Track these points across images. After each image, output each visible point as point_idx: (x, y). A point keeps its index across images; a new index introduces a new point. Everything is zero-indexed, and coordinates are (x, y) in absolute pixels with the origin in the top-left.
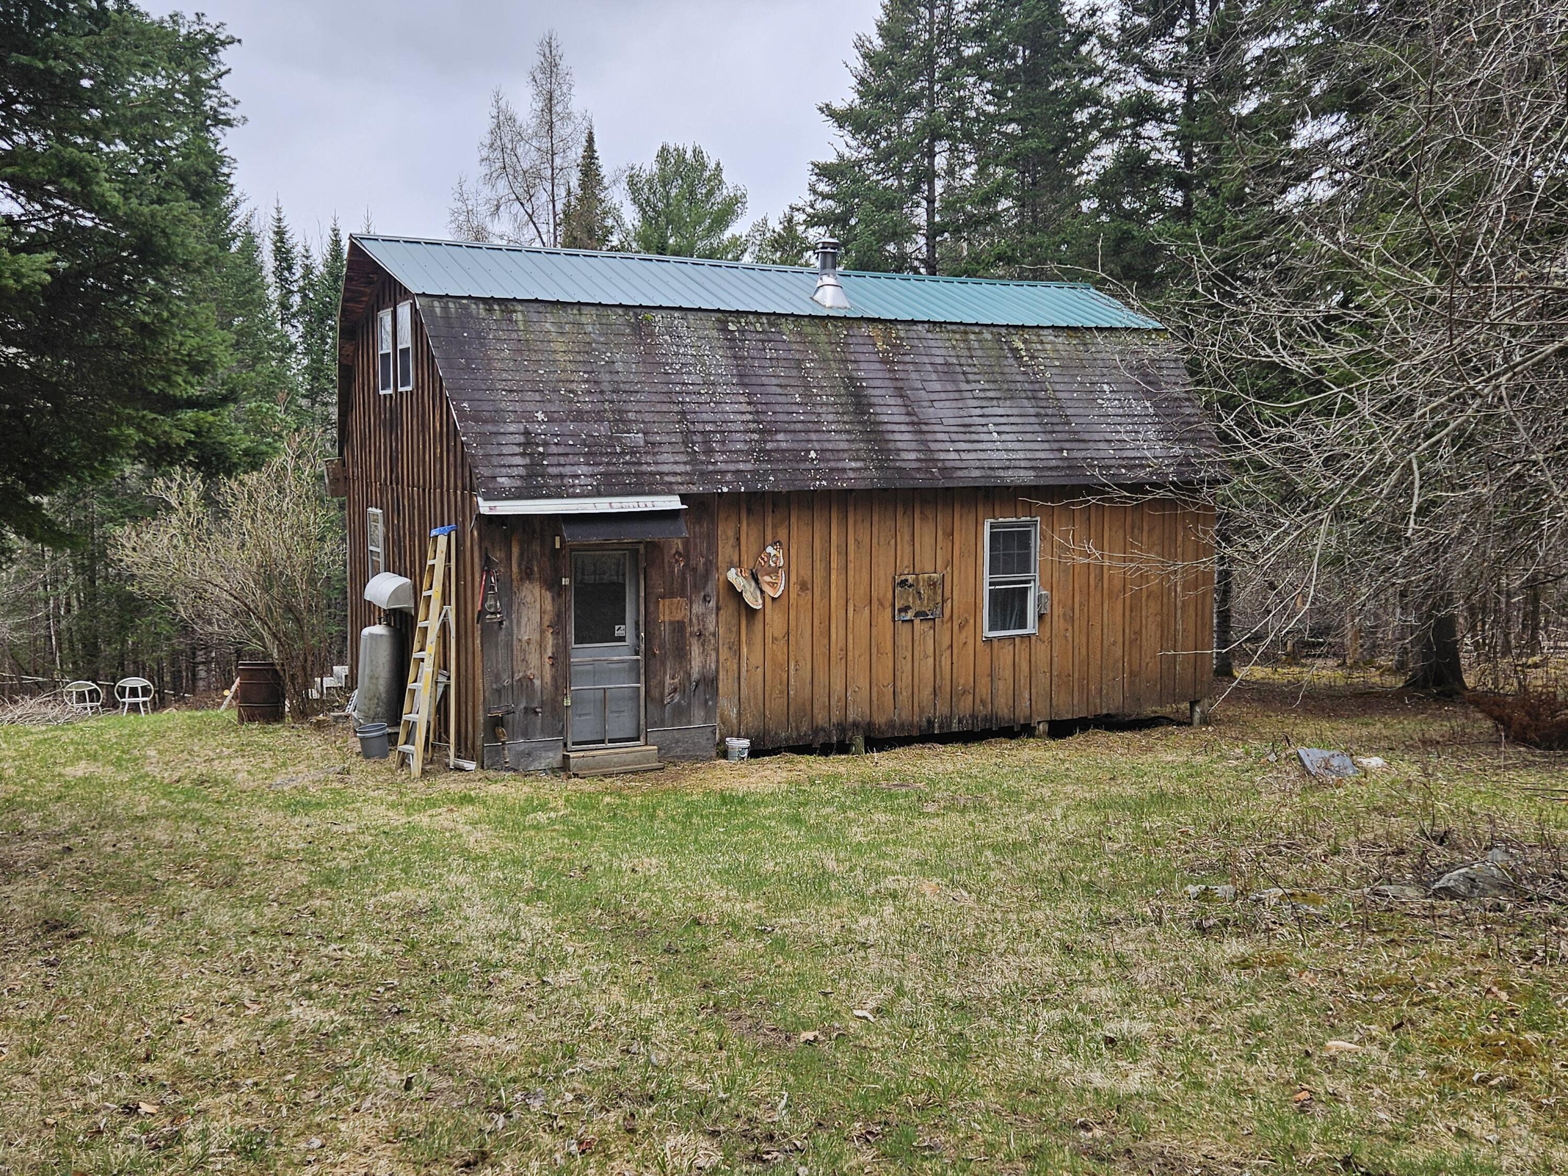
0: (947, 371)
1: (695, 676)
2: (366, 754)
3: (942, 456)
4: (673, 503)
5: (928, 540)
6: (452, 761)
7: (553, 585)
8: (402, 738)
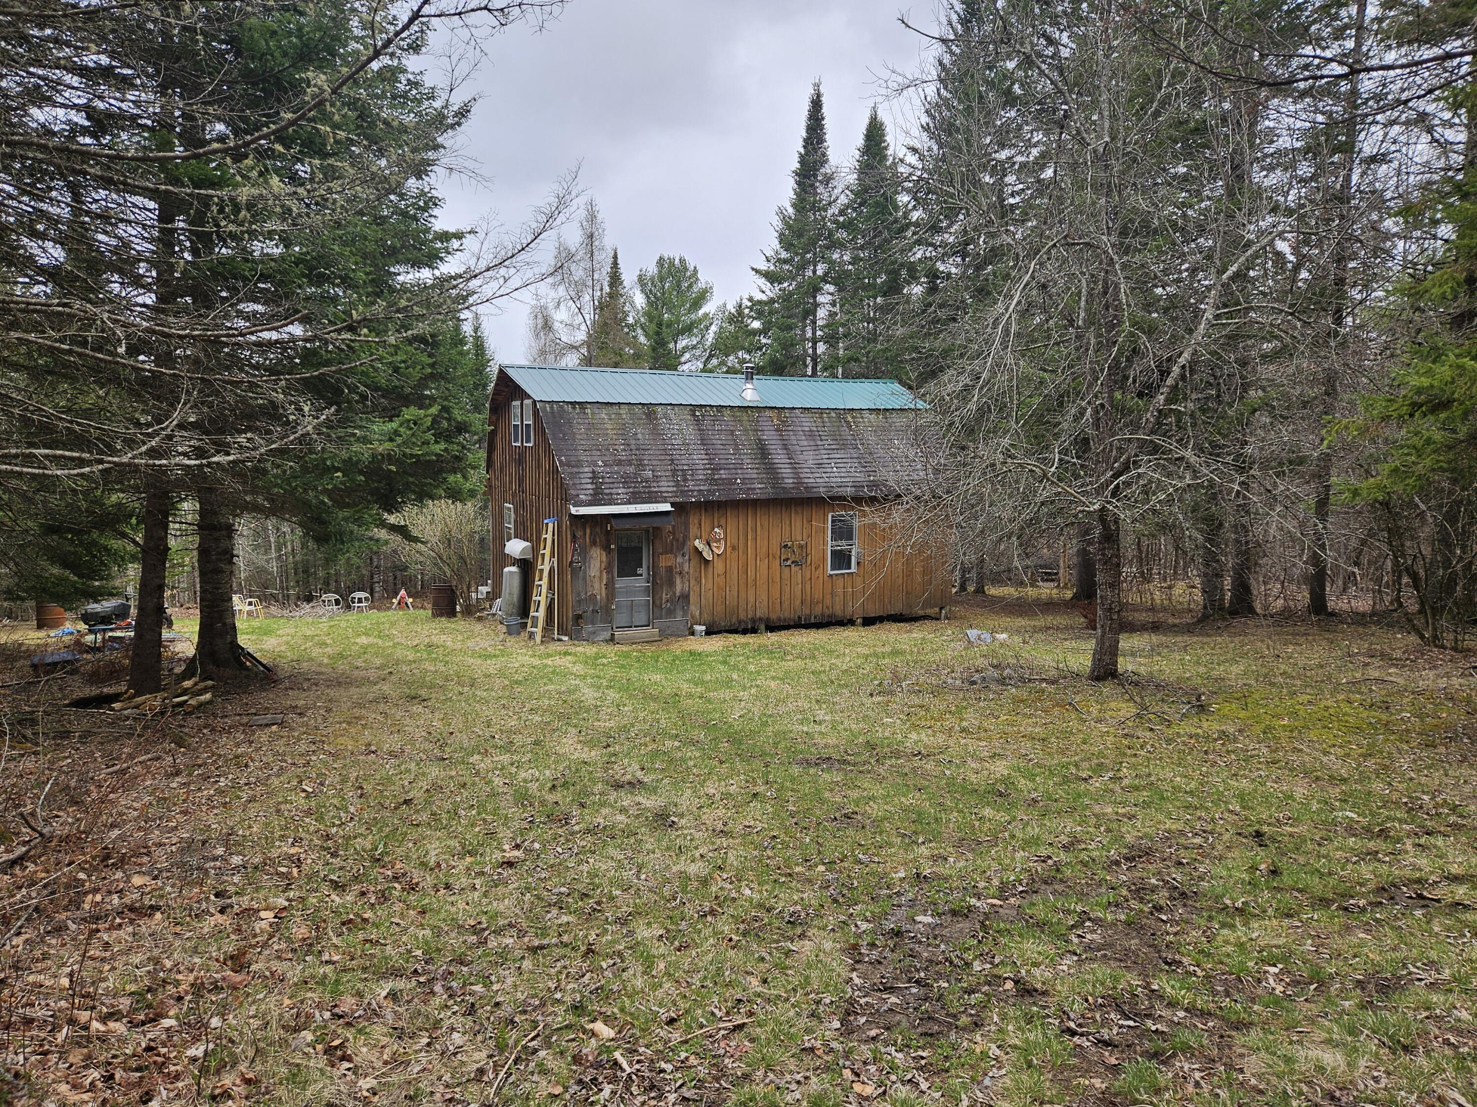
0: (811, 435)
1: (678, 594)
2: (509, 633)
3: (806, 481)
4: (667, 507)
5: (799, 524)
6: (556, 636)
7: (606, 548)
8: (529, 625)
